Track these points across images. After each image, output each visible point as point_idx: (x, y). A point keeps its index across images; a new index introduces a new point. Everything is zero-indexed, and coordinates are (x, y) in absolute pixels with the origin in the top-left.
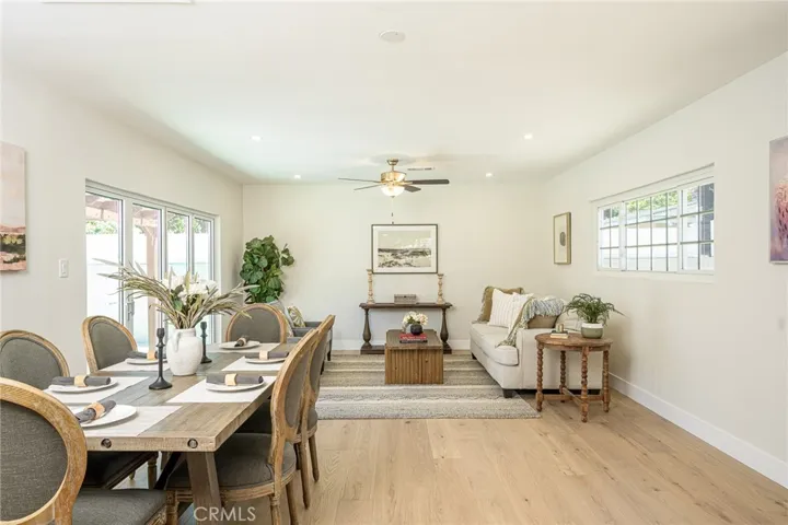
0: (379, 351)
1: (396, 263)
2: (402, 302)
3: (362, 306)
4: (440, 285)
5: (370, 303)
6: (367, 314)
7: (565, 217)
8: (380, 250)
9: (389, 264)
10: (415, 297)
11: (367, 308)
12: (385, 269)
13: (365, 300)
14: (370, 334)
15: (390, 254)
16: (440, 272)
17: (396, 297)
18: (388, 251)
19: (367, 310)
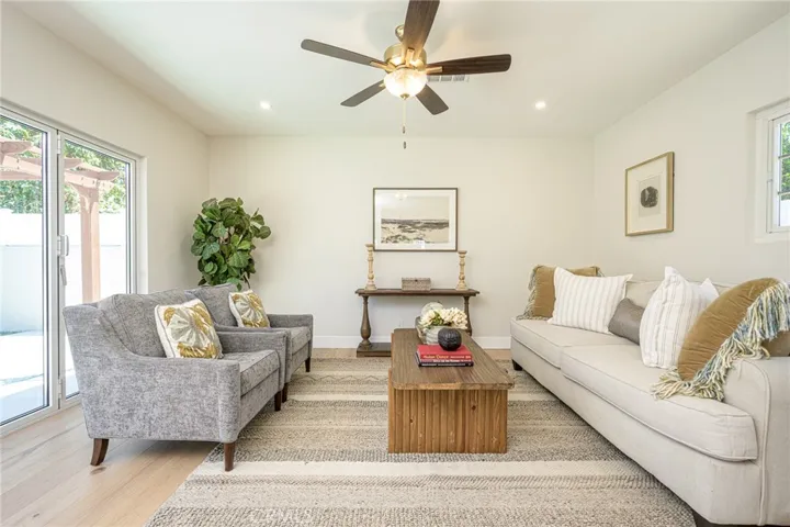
0: (383, 353)
1: (404, 238)
2: (412, 288)
3: (360, 293)
4: (462, 265)
5: (371, 289)
6: (366, 303)
7: (665, 159)
8: (384, 222)
9: (395, 239)
10: (428, 281)
11: (365, 295)
12: (390, 246)
13: (364, 284)
14: (369, 329)
15: (396, 226)
16: (461, 249)
17: (404, 281)
18: (394, 222)
19: (366, 298)
